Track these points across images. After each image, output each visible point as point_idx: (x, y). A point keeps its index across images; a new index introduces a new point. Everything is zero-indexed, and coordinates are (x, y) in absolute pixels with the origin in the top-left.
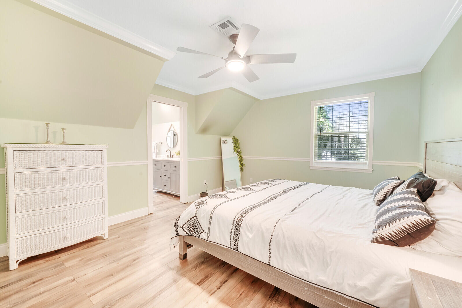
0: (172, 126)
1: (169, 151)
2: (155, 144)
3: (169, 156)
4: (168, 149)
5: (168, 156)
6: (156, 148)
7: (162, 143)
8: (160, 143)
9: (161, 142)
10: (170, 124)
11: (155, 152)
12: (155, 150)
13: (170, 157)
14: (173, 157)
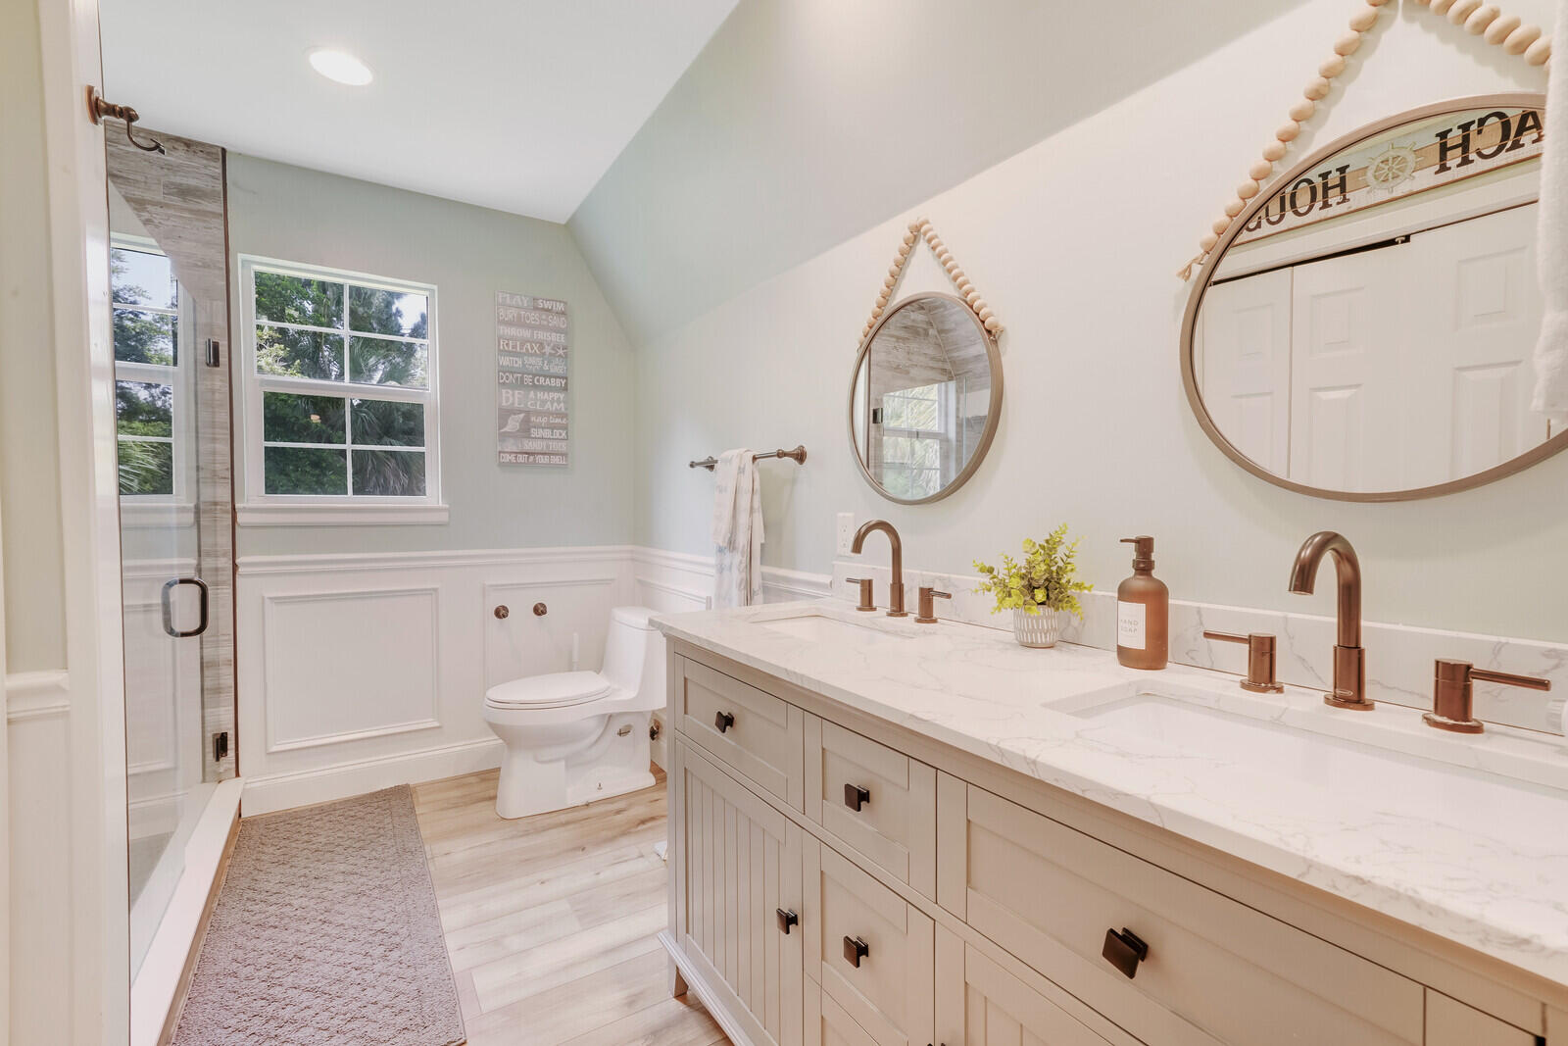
0: (922, 247)
1: (879, 540)
2: (741, 470)
3: (882, 596)
4: (875, 519)
5: (867, 587)
6: (744, 502)
7: (800, 456)
8: (781, 454)
9: (790, 448)
10: (896, 230)
11: (742, 540)
12: (743, 519)
13: (898, 609)
14: (927, 615)
